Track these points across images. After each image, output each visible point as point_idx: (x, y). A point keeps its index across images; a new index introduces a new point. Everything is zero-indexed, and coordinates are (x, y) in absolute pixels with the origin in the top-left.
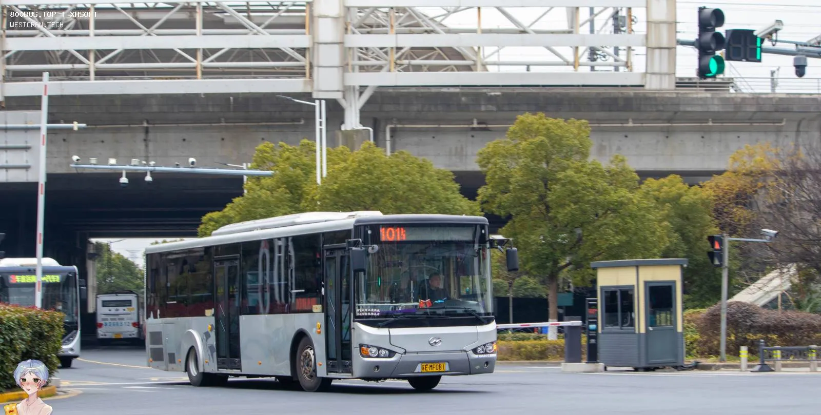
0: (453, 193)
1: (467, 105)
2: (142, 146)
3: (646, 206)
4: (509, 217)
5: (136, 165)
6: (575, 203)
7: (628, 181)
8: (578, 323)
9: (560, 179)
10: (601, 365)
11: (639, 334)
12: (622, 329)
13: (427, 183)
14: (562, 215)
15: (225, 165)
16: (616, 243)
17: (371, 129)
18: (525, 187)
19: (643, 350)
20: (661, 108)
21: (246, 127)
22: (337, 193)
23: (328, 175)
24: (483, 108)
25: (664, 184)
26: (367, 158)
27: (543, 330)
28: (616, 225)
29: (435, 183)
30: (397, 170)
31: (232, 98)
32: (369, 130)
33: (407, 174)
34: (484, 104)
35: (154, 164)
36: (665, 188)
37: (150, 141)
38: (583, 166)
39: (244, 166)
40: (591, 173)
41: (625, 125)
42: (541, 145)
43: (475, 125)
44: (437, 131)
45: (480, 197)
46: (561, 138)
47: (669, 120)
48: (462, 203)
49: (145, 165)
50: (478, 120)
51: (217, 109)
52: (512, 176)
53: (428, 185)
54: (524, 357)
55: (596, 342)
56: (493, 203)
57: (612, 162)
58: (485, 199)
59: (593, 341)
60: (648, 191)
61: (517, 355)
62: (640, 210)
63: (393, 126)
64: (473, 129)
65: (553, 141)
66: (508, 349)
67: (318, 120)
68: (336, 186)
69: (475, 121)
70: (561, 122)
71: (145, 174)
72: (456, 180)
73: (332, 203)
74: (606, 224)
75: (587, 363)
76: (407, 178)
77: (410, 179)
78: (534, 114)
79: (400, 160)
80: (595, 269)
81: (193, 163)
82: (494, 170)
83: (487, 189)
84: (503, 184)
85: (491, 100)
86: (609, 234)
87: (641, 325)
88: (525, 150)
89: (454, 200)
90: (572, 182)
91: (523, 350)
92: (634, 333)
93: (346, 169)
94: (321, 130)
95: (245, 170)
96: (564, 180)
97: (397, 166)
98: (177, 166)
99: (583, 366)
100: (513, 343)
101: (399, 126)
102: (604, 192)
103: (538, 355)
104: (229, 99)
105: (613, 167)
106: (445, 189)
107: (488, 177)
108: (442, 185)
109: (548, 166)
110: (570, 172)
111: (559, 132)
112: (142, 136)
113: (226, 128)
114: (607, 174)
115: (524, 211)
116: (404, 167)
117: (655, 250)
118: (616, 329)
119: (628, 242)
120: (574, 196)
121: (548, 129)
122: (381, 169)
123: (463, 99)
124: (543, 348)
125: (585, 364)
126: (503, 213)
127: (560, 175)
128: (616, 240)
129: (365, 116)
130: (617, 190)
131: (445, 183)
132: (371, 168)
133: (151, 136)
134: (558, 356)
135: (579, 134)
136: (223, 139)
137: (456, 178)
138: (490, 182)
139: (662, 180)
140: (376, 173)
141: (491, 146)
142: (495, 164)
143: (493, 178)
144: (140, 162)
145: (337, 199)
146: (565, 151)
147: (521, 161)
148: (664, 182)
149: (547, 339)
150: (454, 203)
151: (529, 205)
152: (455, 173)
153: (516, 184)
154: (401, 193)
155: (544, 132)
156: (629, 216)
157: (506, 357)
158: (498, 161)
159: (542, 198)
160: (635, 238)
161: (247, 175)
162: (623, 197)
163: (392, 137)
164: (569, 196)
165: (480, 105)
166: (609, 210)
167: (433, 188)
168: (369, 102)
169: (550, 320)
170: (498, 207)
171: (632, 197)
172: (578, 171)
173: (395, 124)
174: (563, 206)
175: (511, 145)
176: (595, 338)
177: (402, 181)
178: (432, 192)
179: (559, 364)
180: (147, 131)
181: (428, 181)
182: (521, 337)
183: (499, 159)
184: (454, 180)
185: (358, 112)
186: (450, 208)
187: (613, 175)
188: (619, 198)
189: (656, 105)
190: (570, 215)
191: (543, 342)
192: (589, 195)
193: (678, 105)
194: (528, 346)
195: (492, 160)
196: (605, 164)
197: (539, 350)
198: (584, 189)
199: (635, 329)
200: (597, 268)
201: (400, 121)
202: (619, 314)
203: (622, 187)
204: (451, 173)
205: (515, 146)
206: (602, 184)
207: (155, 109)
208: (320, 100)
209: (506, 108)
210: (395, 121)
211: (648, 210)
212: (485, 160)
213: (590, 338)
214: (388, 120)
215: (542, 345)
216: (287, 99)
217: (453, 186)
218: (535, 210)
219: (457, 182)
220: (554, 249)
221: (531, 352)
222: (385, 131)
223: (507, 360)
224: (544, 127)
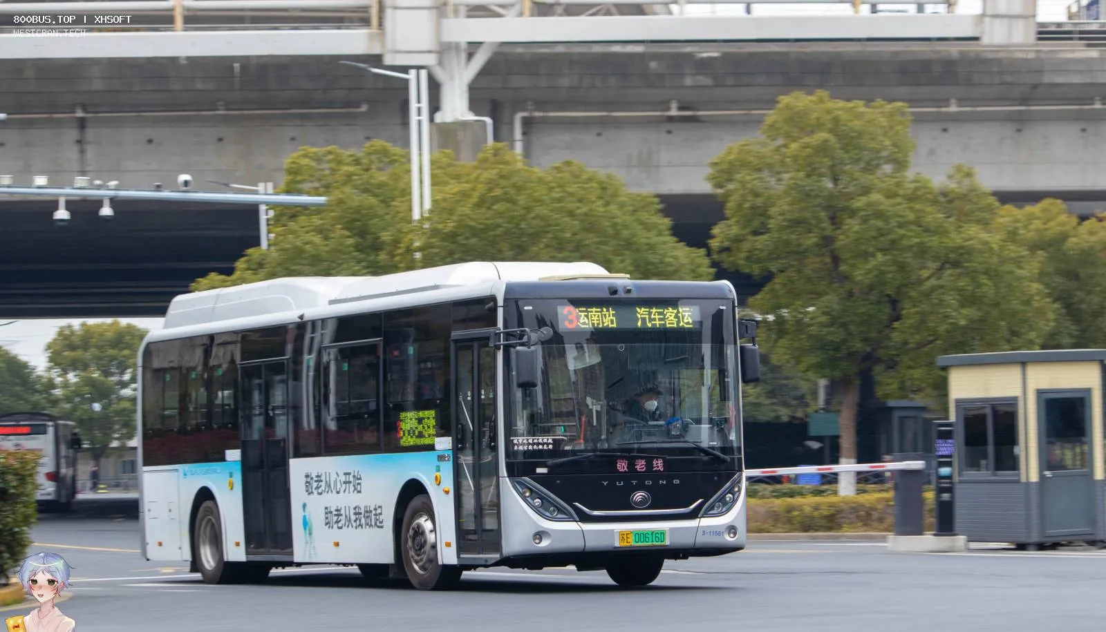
0: (660, 234)
1: (661, 76)
2: (72, 153)
3: (1013, 255)
4: (768, 277)
5: (81, 187)
6: (884, 250)
7: (980, 210)
8: (918, 465)
9: (860, 210)
10: (961, 540)
11: (1028, 484)
12: (995, 476)
13: (617, 217)
14: (861, 274)
15: (226, 187)
16: (963, 323)
17: (488, 120)
18: (796, 223)
19: (1035, 512)
20: (1009, 78)
21: (261, 117)
22: (452, 237)
23: (433, 206)
24: (689, 81)
25: (1032, 217)
26: (503, 174)
27: (832, 479)
28: (960, 291)
29: (629, 219)
30: (561, 195)
31: (237, 65)
32: (484, 122)
33: (580, 201)
34: (691, 74)
35: (116, 186)
36: (1037, 224)
37: (89, 143)
38: (898, 185)
39: (261, 187)
40: (913, 198)
41: (944, 109)
42: (822, 149)
43: (674, 112)
44: (604, 123)
45: (718, 239)
46: (860, 134)
47: (1024, 101)
48: (677, 253)
49: (99, 187)
50: (679, 101)
51: (210, 86)
52: (773, 204)
53: (618, 220)
54: (797, 526)
55: (952, 497)
56: (739, 250)
57: (950, 177)
58: (726, 244)
59: (946, 496)
60: (1016, 228)
61: (784, 524)
62: (1003, 261)
63: (525, 114)
64: (671, 119)
65: (846, 141)
66: (767, 512)
67: (413, 105)
68: (451, 225)
69: (674, 105)
70: (861, 107)
71: (99, 203)
72: (665, 212)
73: (444, 253)
74: (942, 287)
75: (935, 535)
76: (578, 208)
77: (584, 209)
78: (811, 93)
79: (567, 176)
80: (945, 368)
81: (186, 183)
82: (742, 192)
83: (730, 226)
84: (757, 219)
85: (703, 66)
86: (949, 306)
87: (1031, 469)
88: (795, 158)
89: (662, 246)
90: (879, 215)
91: (796, 513)
92: (1018, 482)
93: (465, 195)
94: (420, 122)
95: (264, 194)
96: (863, 210)
97: (560, 186)
98: (158, 188)
99: (928, 541)
100: (778, 502)
101: (537, 114)
102: (940, 231)
103: (823, 522)
104: (232, 68)
105: (953, 185)
106: (647, 227)
107: (730, 205)
108: (642, 223)
109: (836, 185)
110: (875, 197)
111: (857, 124)
112: (73, 134)
113: (226, 120)
114: (942, 199)
115: (793, 266)
116: (572, 188)
117: (1033, 335)
118: (984, 474)
119: (982, 320)
120: (882, 239)
121: (836, 120)
122: (529, 192)
123: (653, 65)
124: (832, 511)
125: (931, 537)
126: (756, 270)
127: (859, 203)
128: (964, 317)
129: (479, 97)
130: (960, 227)
131: (644, 216)
132: (512, 191)
133: (90, 133)
134: (860, 524)
135: (891, 127)
136: (220, 140)
137: (665, 208)
138: (733, 216)
139: (1029, 209)
140: (522, 200)
141: (736, 151)
142: (743, 183)
143: (740, 206)
144: (91, 181)
145: (452, 247)
146: (866, 158)
147: (786, 176)
148: (1032, 213)
149: (835, 493)
150: (662, 252)
151: (801, 254)
152: (664, 198)
153: (781, 218)
154: (568, 235)
155: (830, 126)
156: (986, 273)
157: (766, 526)
158: (748, 178)
159: (827, 241)
160: (995, 313)
161: (267, 204)
162: (972, 239)
163: (524, 134)
164: (875, 238)
165: (682, 76)
166: (949, 263)
167: (626, 226)
168: (484, 72)
169: (843, 460)
170: (748, 259)
171: (988, 239)
172: (890, 195)
173: (532, 111)
174: (866, 255)
175: (770, 148)
176: (950, 490)
177: (571, 214)
178: (625, 233)
179: (884, 539)
180: (82, 124)
181: (619, 213)
182: (785, 491)
183: (749, 175)
184: (661, 211)
185: (465, 88)
186: (656, 261)
187: (950, 202)
188: (968, 240)
189: (1001, 73)
190: (875, 273)
191: (832, 499)
192: (911, 237)
193: (1040, 72)
194: (805, 507)
195: (738, 176)
196: (938, 179)
197: (826, 513)
198: (900, 226)
199: (1019, 475)
200: (947, 366)
201: (540, 105)
202: (991, 448)
203: (968, 222)
204: (656, 200)
205: (778, 149)
206: (934, 216)
207: (97, 85)
208: (419, 68)
209: (730, 81)
210: (530, 105)
211: (1018, 262)
212: (724, 173)
213: (941, 490)
214: (518, 105)
215: (831, 505)
216: (359, 68)
217: (659, 221)
218: (813, 263)
219: (667, 216)
220: (851, 334)
221: (812, 518)
222: (511, 124)
223: (768, 532)
224: (829, 117)
